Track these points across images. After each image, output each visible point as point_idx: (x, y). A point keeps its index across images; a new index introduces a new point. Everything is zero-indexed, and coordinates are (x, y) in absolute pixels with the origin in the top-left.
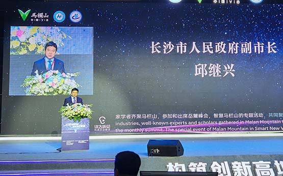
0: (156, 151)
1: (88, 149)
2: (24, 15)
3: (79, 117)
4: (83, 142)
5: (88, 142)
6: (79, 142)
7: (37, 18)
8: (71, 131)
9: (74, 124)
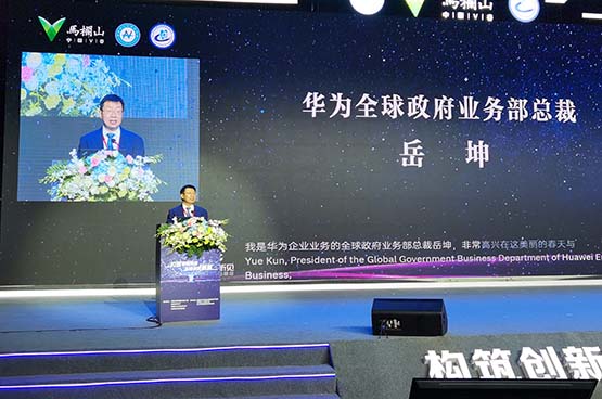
0: (393, 325)
1: (218, 318)
2: (52, 28)
3: (200, 249)
4: (207, 302)
5: (218, 303)
6: (199, 302)
7: (80, 36)
8: (181, 278)
9: (188, 263)
